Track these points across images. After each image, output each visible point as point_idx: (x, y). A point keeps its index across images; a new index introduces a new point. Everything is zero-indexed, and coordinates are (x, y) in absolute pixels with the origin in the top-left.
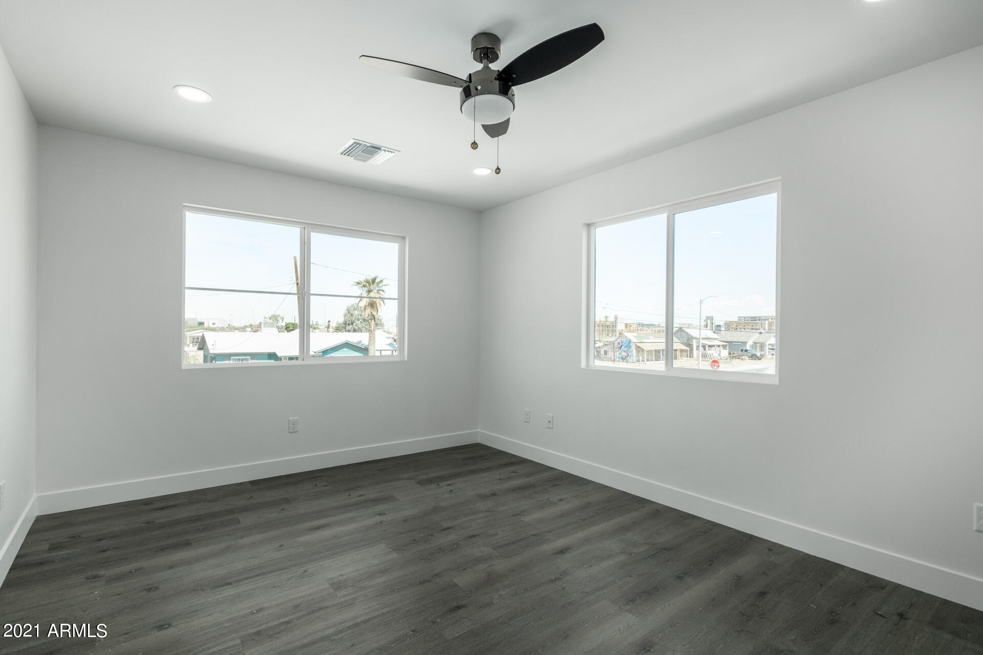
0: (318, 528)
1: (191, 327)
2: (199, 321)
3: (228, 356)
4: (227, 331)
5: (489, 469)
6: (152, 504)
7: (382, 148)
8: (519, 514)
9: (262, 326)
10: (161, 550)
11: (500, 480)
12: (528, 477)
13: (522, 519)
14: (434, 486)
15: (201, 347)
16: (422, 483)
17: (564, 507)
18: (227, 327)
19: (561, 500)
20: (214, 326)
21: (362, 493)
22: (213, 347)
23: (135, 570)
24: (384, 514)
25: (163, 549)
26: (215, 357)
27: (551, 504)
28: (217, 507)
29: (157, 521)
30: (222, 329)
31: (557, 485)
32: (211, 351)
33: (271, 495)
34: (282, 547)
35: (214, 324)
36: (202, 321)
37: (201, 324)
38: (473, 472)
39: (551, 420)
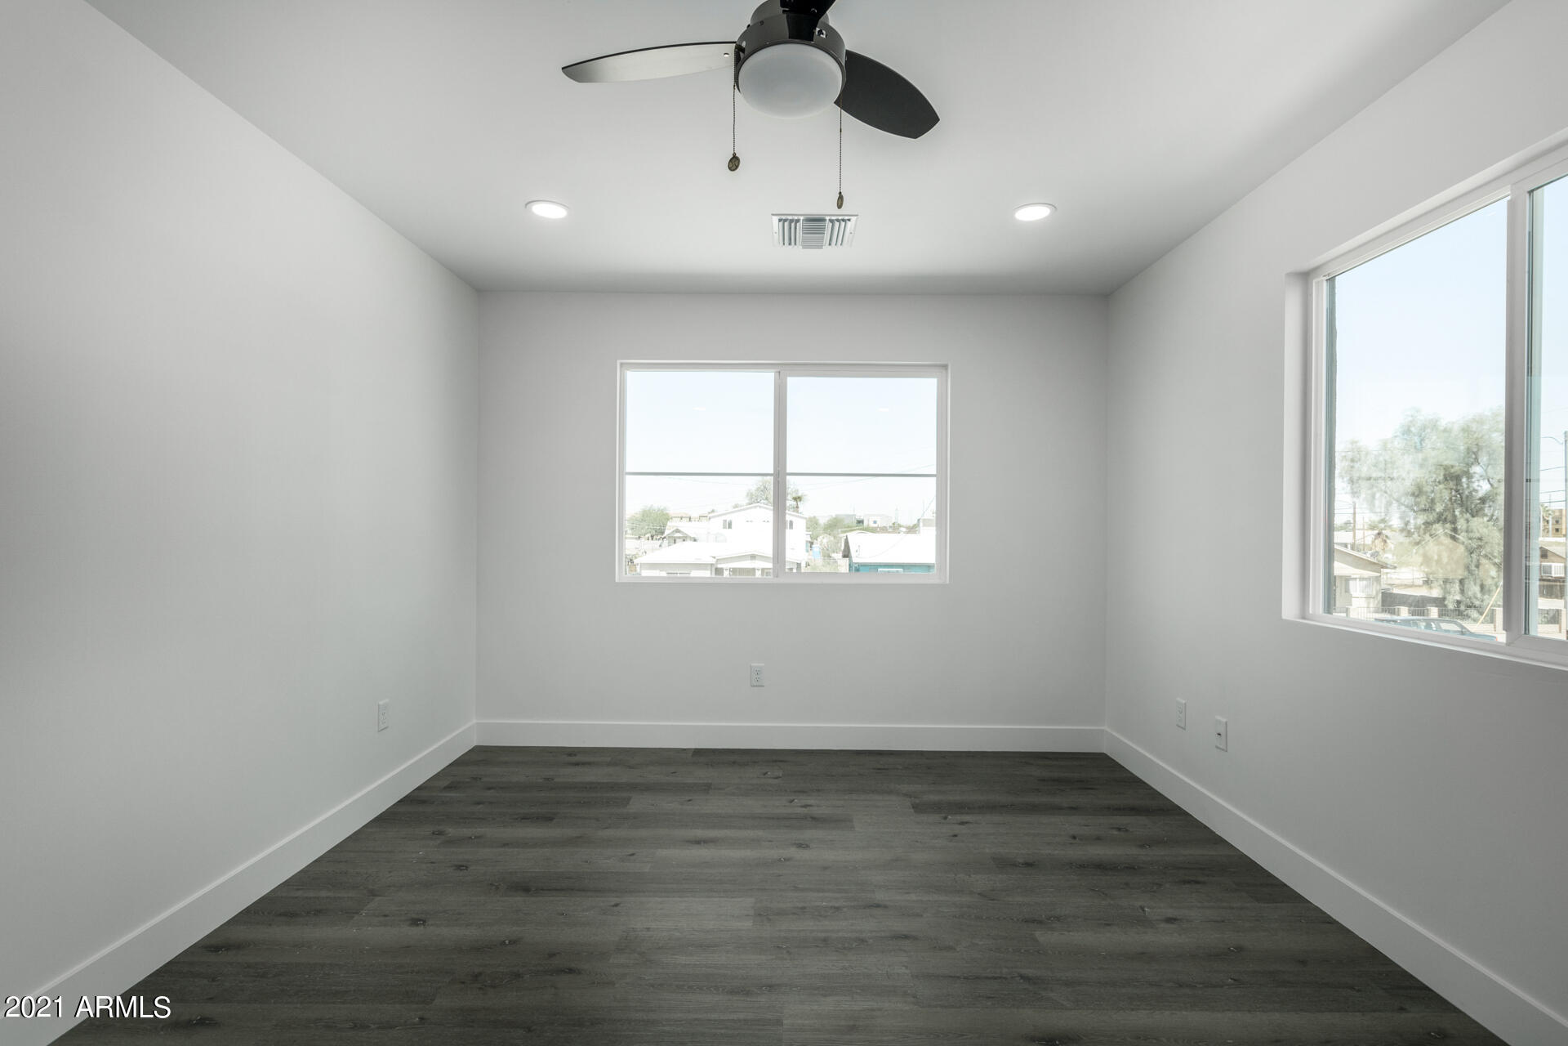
0: (698, 842)
1: (849, 527)
2: (858, 518)
3: (874, 567)
4: (889, 532)
5: (1074, 809)
6: (575, 755)
7: (827, 218)
8: (1041, 922)
9: (921, 524)
10: (522, 819)
11: (1074, 838)
12: (1142, 846)
13: (1037, 934)
14: (937, 817)
15: (846, 553)
16: (919, 808)
17: (1166, 938)
18: (890, 527)
19: (1170, 920)
20: (876, 525)
21: (809, 802)
22: (857, 554)
23: (475, 837)
24: (807, 846)
25: (525, 818)
26: (856, 568)
27: (1141, 921)
28: (625, 776)
29: (556, 780)
30: (884, 530)
31: (1197, 882)
32: (855, 560)
33: (702, 775)
34: (632, 857)
35: (875, 522)
36: (862, 518)
37: (860, 522)
38: (1033, 809)
39: (1222, 730)
